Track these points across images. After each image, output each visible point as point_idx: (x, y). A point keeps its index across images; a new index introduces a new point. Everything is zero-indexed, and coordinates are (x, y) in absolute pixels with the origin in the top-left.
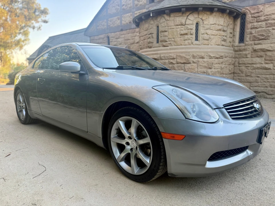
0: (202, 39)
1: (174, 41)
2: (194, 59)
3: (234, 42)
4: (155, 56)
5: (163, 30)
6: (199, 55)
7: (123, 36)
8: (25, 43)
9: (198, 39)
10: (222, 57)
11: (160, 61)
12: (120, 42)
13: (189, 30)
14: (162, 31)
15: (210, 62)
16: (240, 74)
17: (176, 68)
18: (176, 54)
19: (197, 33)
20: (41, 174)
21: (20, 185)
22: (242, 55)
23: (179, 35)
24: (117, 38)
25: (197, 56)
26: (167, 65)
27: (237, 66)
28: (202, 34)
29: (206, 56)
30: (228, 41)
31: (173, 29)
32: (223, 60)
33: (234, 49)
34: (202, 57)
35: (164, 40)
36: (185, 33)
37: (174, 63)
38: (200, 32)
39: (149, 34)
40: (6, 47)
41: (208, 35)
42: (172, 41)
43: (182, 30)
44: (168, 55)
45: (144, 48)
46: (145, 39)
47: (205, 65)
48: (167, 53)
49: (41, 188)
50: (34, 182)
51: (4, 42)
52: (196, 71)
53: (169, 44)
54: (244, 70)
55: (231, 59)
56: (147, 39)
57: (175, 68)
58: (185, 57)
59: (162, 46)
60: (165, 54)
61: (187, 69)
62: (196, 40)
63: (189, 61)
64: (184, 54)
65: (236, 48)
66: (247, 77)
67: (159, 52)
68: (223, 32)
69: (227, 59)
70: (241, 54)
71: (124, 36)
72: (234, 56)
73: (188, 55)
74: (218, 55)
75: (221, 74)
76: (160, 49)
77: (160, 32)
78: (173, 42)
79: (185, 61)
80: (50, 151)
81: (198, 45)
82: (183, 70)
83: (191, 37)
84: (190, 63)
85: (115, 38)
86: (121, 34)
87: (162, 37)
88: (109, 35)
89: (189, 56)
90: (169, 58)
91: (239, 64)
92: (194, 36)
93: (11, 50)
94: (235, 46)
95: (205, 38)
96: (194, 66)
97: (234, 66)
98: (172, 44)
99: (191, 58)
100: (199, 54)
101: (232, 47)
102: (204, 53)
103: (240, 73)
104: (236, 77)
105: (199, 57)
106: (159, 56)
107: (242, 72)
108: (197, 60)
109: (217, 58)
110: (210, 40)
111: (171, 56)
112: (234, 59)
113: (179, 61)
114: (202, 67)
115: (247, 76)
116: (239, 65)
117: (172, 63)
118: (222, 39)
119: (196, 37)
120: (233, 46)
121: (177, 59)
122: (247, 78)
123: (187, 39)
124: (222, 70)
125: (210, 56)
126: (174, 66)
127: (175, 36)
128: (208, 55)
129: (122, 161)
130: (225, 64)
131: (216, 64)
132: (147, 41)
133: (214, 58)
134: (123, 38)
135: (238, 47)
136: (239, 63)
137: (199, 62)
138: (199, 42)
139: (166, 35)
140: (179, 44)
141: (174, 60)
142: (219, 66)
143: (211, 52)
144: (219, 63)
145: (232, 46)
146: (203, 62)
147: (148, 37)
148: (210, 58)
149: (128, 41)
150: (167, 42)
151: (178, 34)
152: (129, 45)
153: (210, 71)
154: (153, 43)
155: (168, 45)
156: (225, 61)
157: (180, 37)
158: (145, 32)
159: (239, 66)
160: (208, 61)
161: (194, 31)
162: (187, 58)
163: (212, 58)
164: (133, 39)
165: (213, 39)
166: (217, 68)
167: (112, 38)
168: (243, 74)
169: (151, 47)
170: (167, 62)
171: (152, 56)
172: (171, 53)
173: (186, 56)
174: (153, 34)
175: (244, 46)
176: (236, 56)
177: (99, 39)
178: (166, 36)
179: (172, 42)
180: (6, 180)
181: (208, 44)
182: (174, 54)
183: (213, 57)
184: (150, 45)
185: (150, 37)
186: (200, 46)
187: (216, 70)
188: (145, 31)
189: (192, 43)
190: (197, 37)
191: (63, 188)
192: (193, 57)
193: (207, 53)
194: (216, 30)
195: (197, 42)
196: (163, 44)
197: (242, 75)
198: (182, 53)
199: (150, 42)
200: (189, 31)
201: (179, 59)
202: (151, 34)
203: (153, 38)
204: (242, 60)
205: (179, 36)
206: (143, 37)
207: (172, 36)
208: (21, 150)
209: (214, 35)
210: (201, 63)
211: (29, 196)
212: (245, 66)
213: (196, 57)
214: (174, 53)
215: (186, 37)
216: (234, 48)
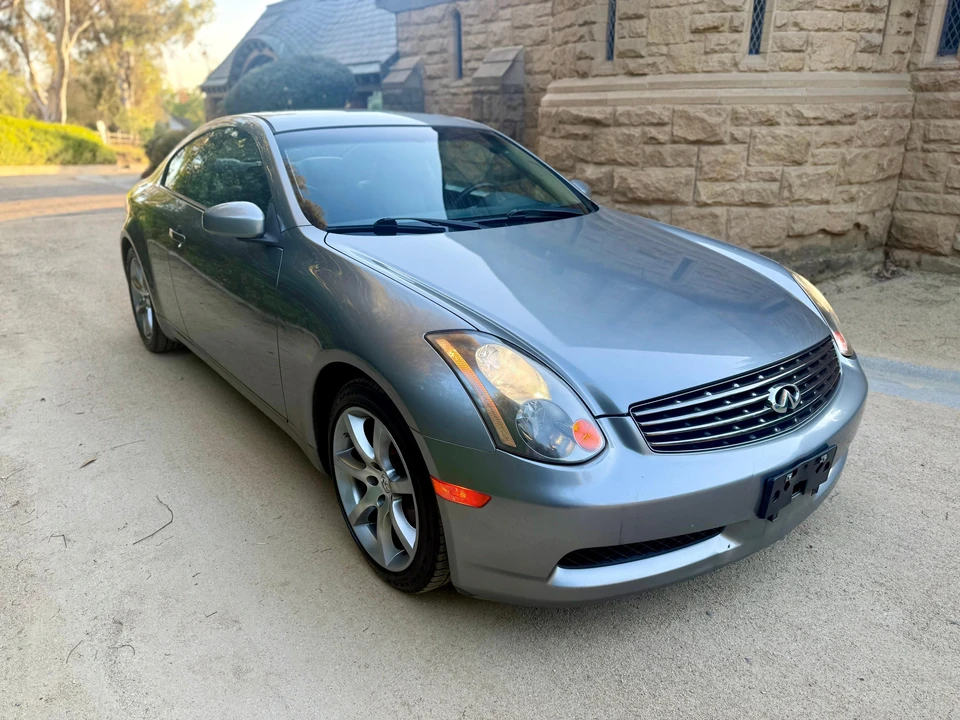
0: (776, 49)
1: (668, 56)
2: (737, 126)
3: (919, 52)
4: (596, 109)
5: (630, 12)
6: (757, 114)
7: (508, 13)
8: (199, 19)
9: (761, 50)
10: (850, 120)
11: (612, 129)
12: (495, 34)
13: (725, 14)
14: (625, 13)
15: (797, 140)
16: (924, 180)
17: (669, 161)
18: (670, 106)
19: (760, 23)
20: (157, 534)
21: (99, 561)
22: (941, 105)
23: (687, 30)
24: (486, 21)
25: (751, 118)
26: (636, 148)
27: (915, 149)
28: (779, 27)
29: (783, 114)
30: (889, 49)
31: (666, 10)
32: (854, 128)
33: (915, 80)
34: (769, 120)
35: (630, 51)
36: (711, 24)
37: (662, 141)
38: (771, 17)
39: (580, 25)
40: (140, 35)
41: (802, 29)
42: (662, 55)
43: (701, 13)
44: (641, 109)
45: (565, 76)
46: (566, 43)
47: (779, 149)
48: (639, 101)
49: (147, 575)
50: (135, 556)
51: (132, 18)
52: (743, 173)
53: (649, 65)
54: (944, 165)
55: (892, 121)
56: (575, 42)
57: (664, 159)
58: (702, 120)
59: (623, 72)
60: (633, 105)
61: (708, 163)
62: (751, 52)
63: (716, 135)
64: (700, 106)
65: (923, 78)
66: (950, 193)
67: (611, 96)
68: (868, 15)
69: (873, 126)
70: (937, 101)
71: (512, 14)
72: (908, 111)
73: (715, 110)
74: (834, 110)
75: (841, 184)
76: (615, 86)
77: (621, 19)
78: (664, 57)
79: (702, 136)
80: (198, 458)
81: (756, 71)
82: (693, 169)
83: (733, 42)
84: (719, 143)
85: (481, 19)
86: (501, 5)
87: (624, 37)
88: (459, 9)
89: (719, 114)
90: (643, 120)
91: (927, 140)
92: (745, 38)
93: (157, 44)
94: (921, 66)
95: (788, 45)
96: (734, 153)
97: (903, 150)
98: (661, 67)
99: (724, 122)
100: (758, 110)
101: (909, 71)
102: (779, 104)
103: (926, 176)
104: (907, 190)
105: (755, 121)
106: (609, 110)
107: (934, 174)
108: (747, 129)
109: (830, 123)
110: (810, 49)
111: (652, 114)
112: (906, 123)
113: (679, 132)
114: (765, 158)
115: (950, 190)
116: (926, 146)
117: (653, 141)
118: (863, 44)
119: (752, 38)
120: (912, 67)
121: (673, 124)
122: (950, 198)
123: (717, 48)
124: (847, 169)
125: (800, 115)
126: (660, 154)
127: (673, 35)
128: (791, 113)
129: (361, 524)
130: (863, 146)
131: (824, 145)
132: (575, 48)
133: (816, 122)
134: (508, 20)
135: (932, 73)
136: (925, 136)
137: (755, 137)
138: (765, 59)
139: (639, 31)
140: (687, 69)
141: (660, 129)
142: (835, 155)
143: (804, 100)
144: (835, 143)
145: (908, 66)
146: (770, 139)
147: (578, 35)
148: (800, 125)
149: (525, 33)
150: (642, 57)
151: (684, 28)
152: (528, 49)
153: (793, 174)
154: (592, 59)
155: (646, 70)
156: (864, 133)
157: (691, 41)
158: (569, 13)
159: (925, 151)
160: (791, 137)
161: (746, 16)
162: (709, 124)
163: (810, 125)
164: (542, 25)
165: (820, 46)
166: (825, 162)
167: (470, 21)
168: (936, 181)
169: (584, 75)
170: (637, 135)
171: (585, 109)
172: (652, 101)
173: (705, 116)
174: (593, 26)
175: (955, 69)
176: (917, 106)
177: (427, 22)
178: (639, 36)
179: (659, 60)
180: (69, 540)
181: (801, 66)
182: (664, 108)
183: (812, 121)
184: (583, 65)
185: (582, 37)
186: (763, 76)
187: (822, 170)
188: (569, 9)
189: (736, 65)
190: (759, 38)
191: (200, 583)
192: (732, 119)
193: (791, 104)
194: (836, 7)
195: (755, 61)
196: (627, 65)
197: (930, 184)
198: (693, 102)
199: (583, 56)
200: (728, 15)
201: (680, 126)
202: (586, 23)
203: (594, 40)
204: (939, 126)
205: (690, 37)
206: (562, 33)
207: (661, 34)
208: (126, 448)
209: (825, 30)
210: (761, 143)
211: (112, 597)
212: (948, 150)
213: (747, 119)
214: (663, 100)
215: (714, 39)
216: (913, 77)
